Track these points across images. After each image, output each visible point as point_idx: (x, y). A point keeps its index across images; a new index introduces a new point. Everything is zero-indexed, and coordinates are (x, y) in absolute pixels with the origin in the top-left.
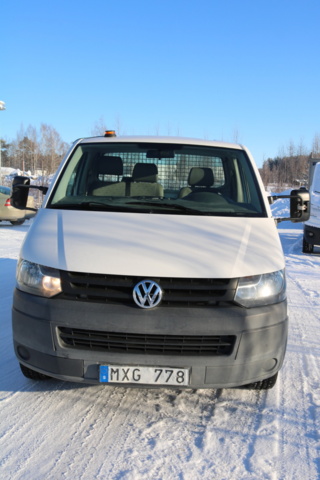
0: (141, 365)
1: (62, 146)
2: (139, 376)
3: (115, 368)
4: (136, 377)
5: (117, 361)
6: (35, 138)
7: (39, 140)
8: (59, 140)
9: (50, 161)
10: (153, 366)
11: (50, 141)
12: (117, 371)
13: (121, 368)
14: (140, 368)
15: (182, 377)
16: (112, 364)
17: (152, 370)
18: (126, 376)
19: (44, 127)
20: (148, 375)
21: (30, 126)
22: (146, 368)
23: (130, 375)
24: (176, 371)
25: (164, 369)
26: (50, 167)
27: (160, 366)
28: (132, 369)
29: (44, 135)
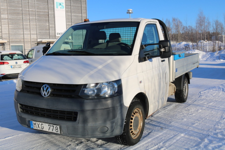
0: (43, 122)
1: (184, 28)
2: (43, 127)
3: (35, 122)
4: (42, 128)
5: (35, 120)
6: (169, 26)
7: (171, 26)
8: (182, 26)
9: (177, 37)
10: (47, 123)
11: (177, 26)
12: (35, 124)
13: (37, 123)
14: (43, 124)
15: (57, 129)
16: (34, 121)
17: (47, 125)
18: (39, 127)
19: (174, 20)
20: (46, 127)
21: (167, 20)
22: (45, 124)
23: (40, 126)
24: (55, 126)
25: (51, 125)
26: (177, 40)
27: (50, 123)
28: (40, 123)
29: (174, 24)
